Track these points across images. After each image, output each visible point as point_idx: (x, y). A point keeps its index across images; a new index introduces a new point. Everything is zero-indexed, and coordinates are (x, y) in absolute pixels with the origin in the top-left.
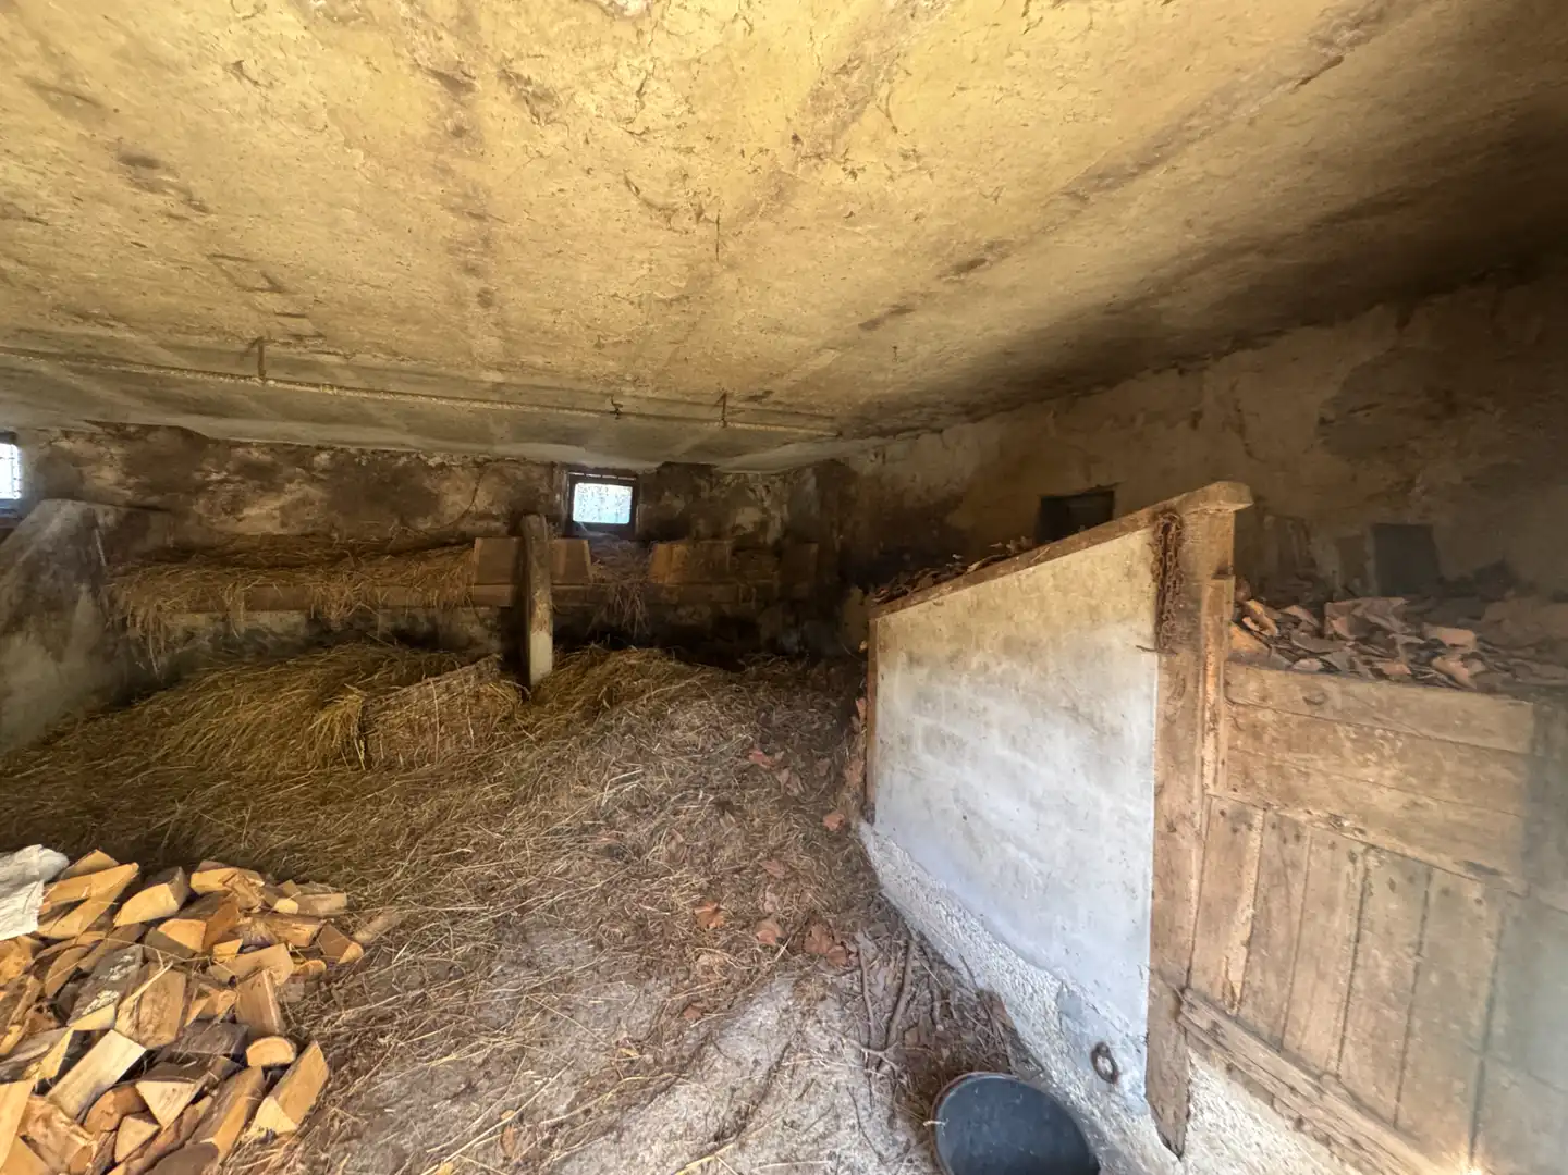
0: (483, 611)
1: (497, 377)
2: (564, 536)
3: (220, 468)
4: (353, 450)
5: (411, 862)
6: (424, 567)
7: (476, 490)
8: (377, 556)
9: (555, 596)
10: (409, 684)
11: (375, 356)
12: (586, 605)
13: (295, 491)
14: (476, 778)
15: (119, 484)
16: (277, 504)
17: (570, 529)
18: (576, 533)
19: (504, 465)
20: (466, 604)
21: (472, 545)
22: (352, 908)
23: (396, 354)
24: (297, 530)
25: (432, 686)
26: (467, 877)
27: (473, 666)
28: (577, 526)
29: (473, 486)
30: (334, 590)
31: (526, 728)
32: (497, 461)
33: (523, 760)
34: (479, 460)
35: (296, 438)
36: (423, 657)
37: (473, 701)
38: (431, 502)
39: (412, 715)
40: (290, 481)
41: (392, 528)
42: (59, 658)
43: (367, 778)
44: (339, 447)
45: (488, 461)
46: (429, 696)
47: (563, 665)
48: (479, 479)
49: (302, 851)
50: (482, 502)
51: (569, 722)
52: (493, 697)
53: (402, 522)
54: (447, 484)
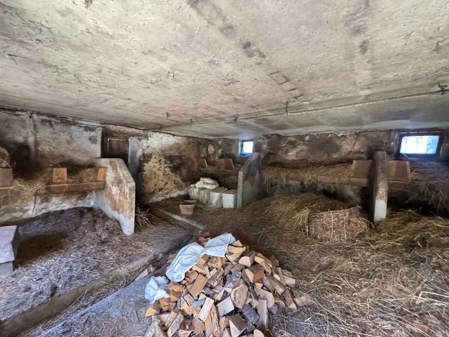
0: (355, 187)
1: (367, 92)
2: (395, 160)
3: (284, 143)
4: (315, 134)
5: (318, 279)
6: (333, 170)
7: (355, 143)
8: (319, 166)
9: (389, 185)
10: (324, 211)
11: (319, 98)
12: (405, 190)
13: (300, 147)
14: (346, 256)
15: (267, 149)
16: (295, 151)
17: (398, 156)
18: (401, 158)
19: (367, 133)
20: (348, 184)
21: (352, 163)
22: (296, 287)
23: (325, 94)
24: (299, 158)
25: (331, 214)
26: (338, 300)
27: (348, 210)
28: (402, 155)
29: (354, 142)
30: (306, 176)
31: (370, 241)
32: (365, 132)
33: (369, 257)
34: (357, 132)
35: (301, 133)
36: (330, 202)
37: (347, 223)
38: (338, 148)
39: (324, 222)
40: (299, 145)
41: (325, 157)
42: (252, 186)
43: (308, 239)
44: (311, 134)
45: (361, 132)
46: (330, 217)
47: (392, 217)
48: (356, 139)
49: (287, 256)
50: (357, 147)
51: (394, 246)
52: (356, 224)
53: (328, 156)
54: (344, 142)
